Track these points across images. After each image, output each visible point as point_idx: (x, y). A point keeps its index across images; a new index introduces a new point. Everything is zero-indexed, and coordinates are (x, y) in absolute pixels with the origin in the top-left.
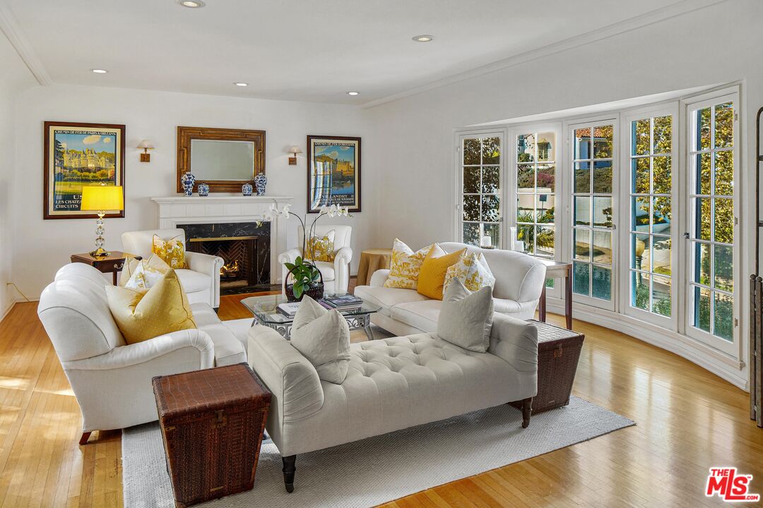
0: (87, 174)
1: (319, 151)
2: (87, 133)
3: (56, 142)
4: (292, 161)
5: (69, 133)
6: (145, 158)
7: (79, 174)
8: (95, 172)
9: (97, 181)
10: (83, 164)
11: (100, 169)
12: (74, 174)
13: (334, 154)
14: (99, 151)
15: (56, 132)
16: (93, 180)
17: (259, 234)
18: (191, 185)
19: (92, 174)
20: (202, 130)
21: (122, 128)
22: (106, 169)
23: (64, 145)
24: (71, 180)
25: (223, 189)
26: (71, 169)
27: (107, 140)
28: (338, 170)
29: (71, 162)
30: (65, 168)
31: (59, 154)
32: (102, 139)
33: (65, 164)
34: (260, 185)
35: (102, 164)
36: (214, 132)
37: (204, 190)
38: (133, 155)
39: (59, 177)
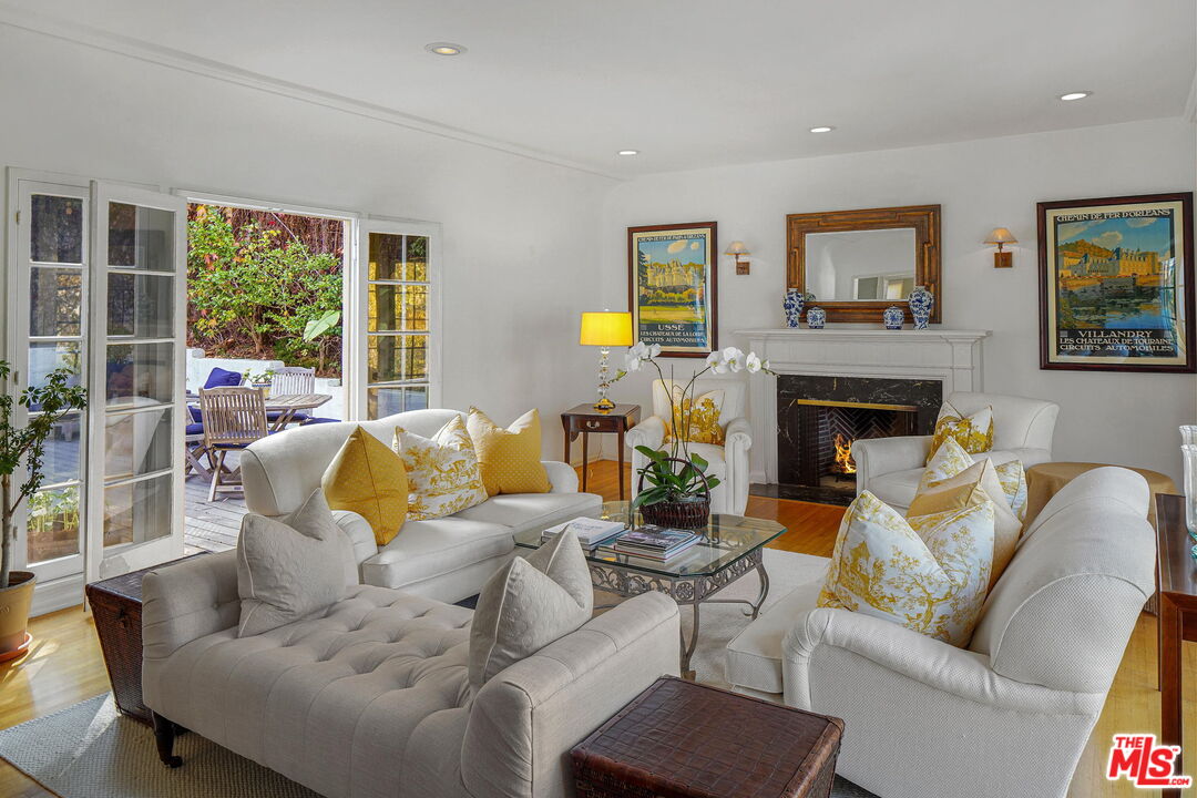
0: (673, 295)
1: (1068, 235)
2: (673, 239)
3: (640, 253)
4: (1004, 260)
5: (653, 239)
6: (743, 269)
7: (664, 295)
8: (681, 293)
9: (683, 304)
10: (668, 283)
11: (687, 287)
12: (659, 296)
13: (1110, 239)
14: (685, 262)
15: (639, 240)
16: (680, 304)
17: (919, 403)
18: (793, 310)
19: (678, 295)
20: (824, 216)
21: (713, 226)
22: (694, 287)
23: (647, 257)
24: (657, 304)
25: (861, 316)
26: (655, 289)
27: (695, 245)
28: (1122, 273)
29: (657, 280)
30: (647, 288)
31: (642, 269)
32: (689, 244)
33: (649, 283)
34: (915, 309)
35: (689, 282)
36: (843, 218)
37: (815, 318)
38: (727, 265)
39: (644, 301)
